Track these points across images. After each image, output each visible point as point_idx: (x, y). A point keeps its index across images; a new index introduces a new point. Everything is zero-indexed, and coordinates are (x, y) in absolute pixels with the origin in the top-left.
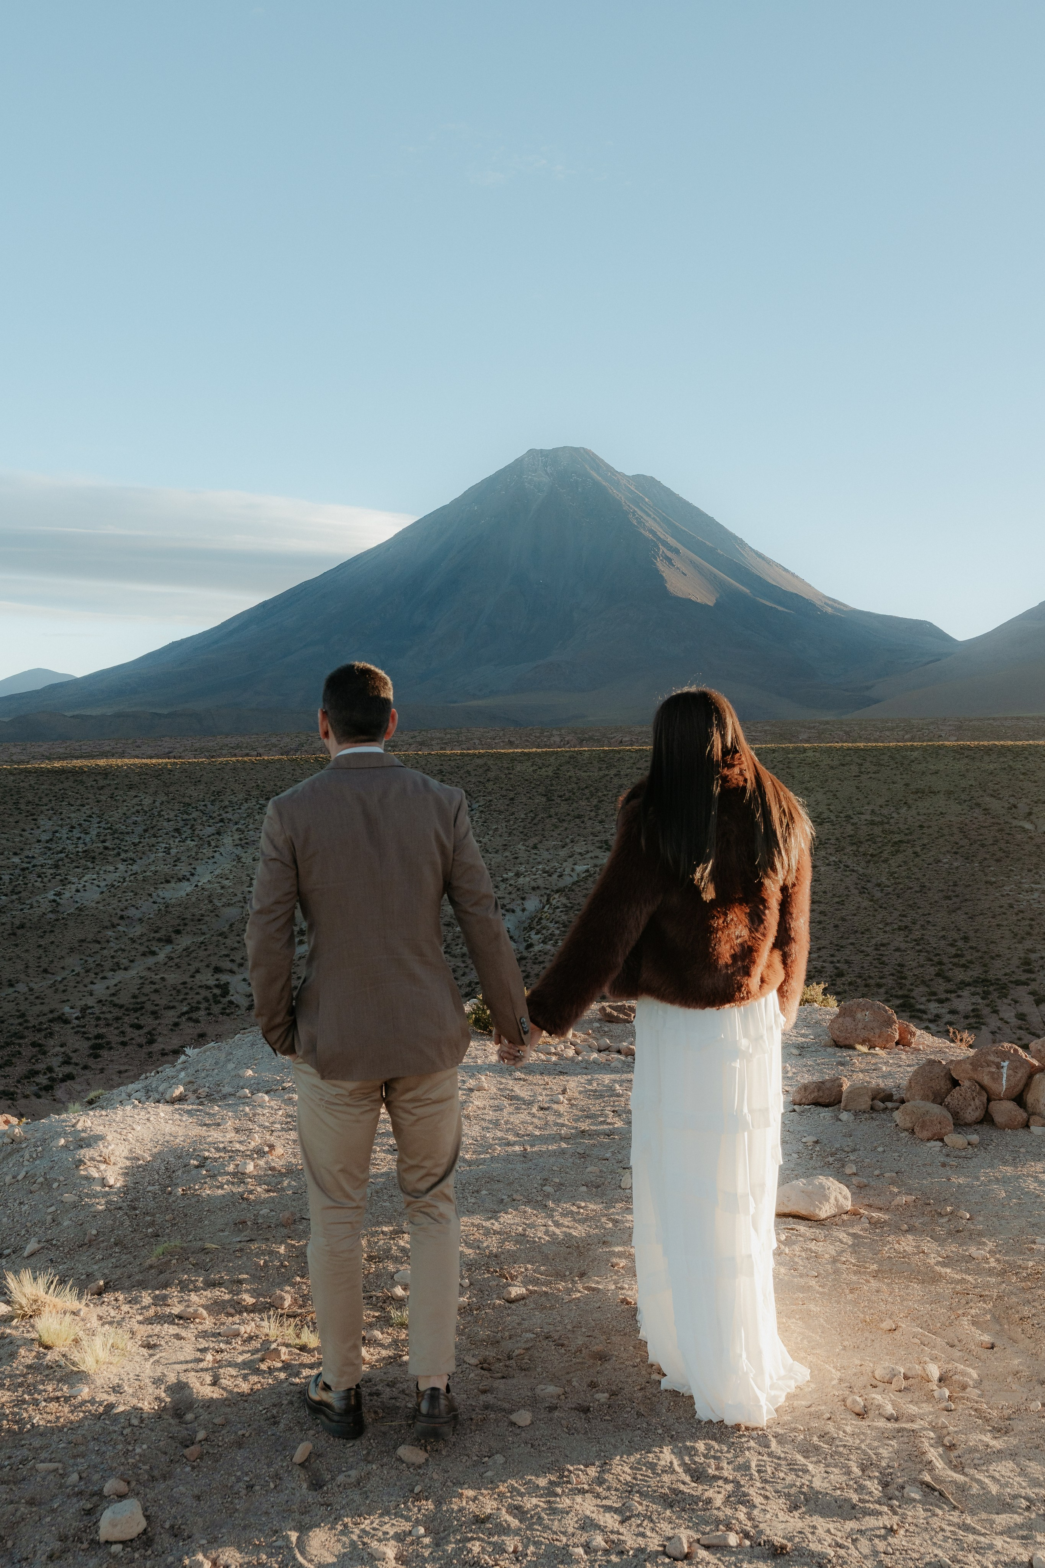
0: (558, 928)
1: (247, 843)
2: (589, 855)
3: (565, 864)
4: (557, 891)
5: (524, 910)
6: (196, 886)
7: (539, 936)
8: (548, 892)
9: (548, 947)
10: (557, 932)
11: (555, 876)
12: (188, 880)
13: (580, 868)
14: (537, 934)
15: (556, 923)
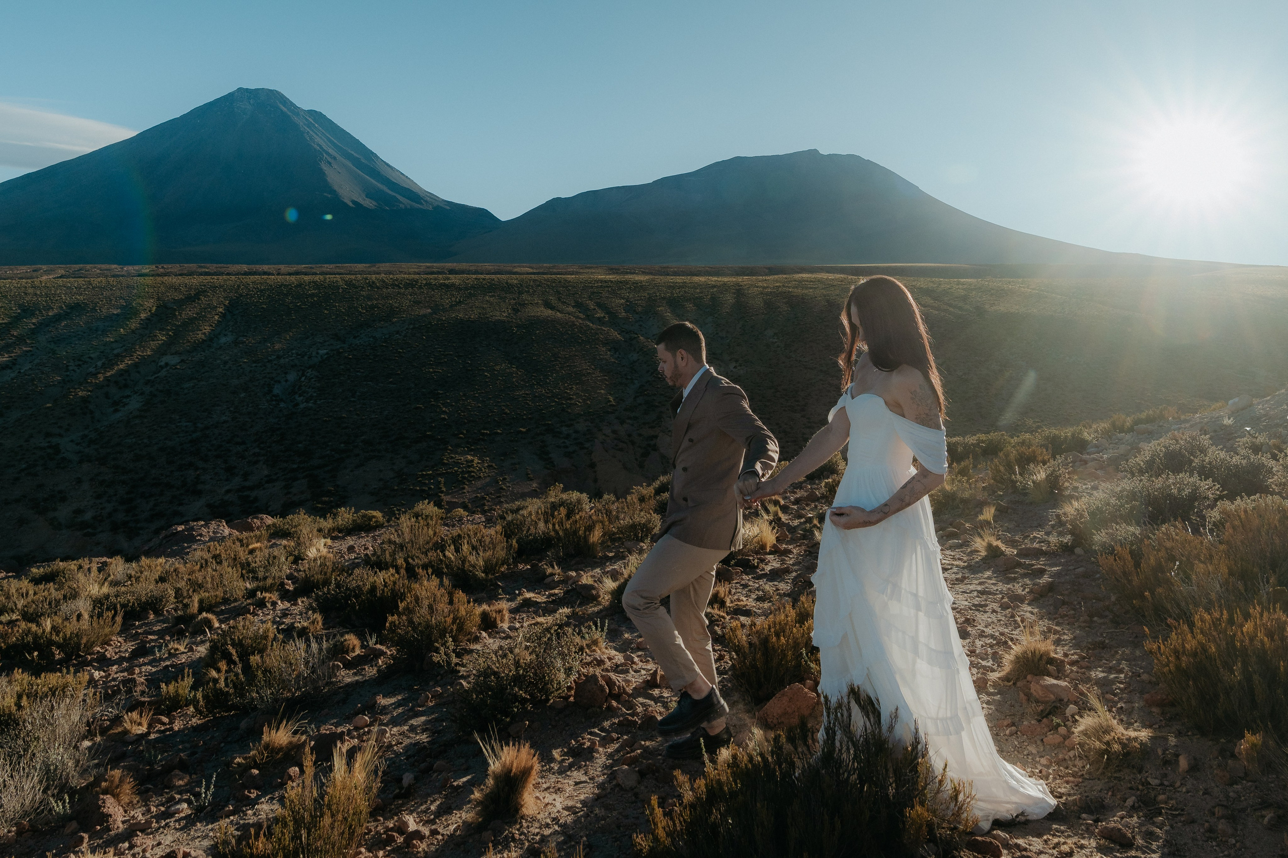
0: (315, 392)
1: (58, 340)
2: (327, 343)
3: (311, 349)
4: (309, 368)
5: (286, 381)
6: (19, 372)
7: (302, 398)
8: (303, 368)
9: (310, 405)
10: (315, 394)
11: (306, 358)
12: (11, 368)
13: (321, 352)
14: (300, 396)
15: (313, 388)
